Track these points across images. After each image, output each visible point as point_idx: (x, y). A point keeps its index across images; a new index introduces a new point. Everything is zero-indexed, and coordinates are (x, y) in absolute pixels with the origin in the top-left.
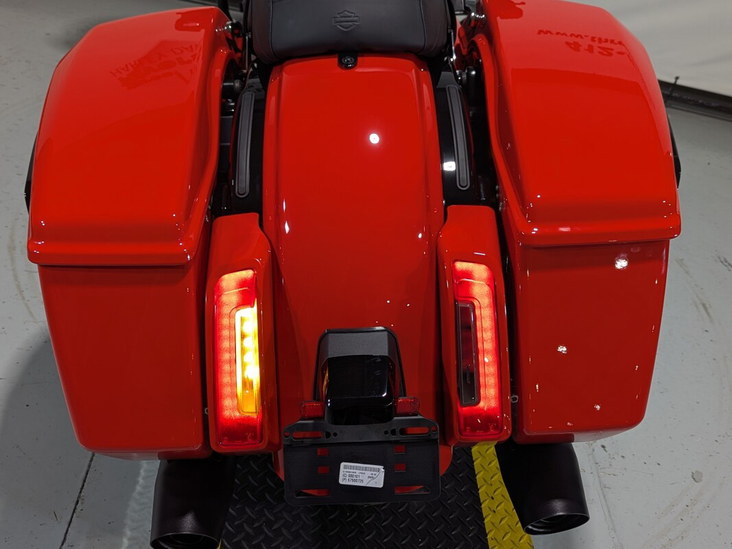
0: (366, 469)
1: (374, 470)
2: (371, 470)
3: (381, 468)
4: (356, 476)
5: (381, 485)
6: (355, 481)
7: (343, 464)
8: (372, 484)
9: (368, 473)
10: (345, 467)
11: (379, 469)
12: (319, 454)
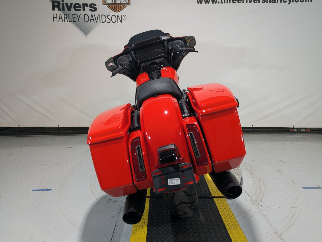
0: (175, 180)
1: (177, 179)
2: (176, 180)
3: (179, 178)
4: (173, 182)
5: (180, 183)
6: (173, 184)
7: (168, 180)
8: (177, 184)
9: (176, 181)
10: (169, 180)
11: (178, 179)
12: (162, 178)
